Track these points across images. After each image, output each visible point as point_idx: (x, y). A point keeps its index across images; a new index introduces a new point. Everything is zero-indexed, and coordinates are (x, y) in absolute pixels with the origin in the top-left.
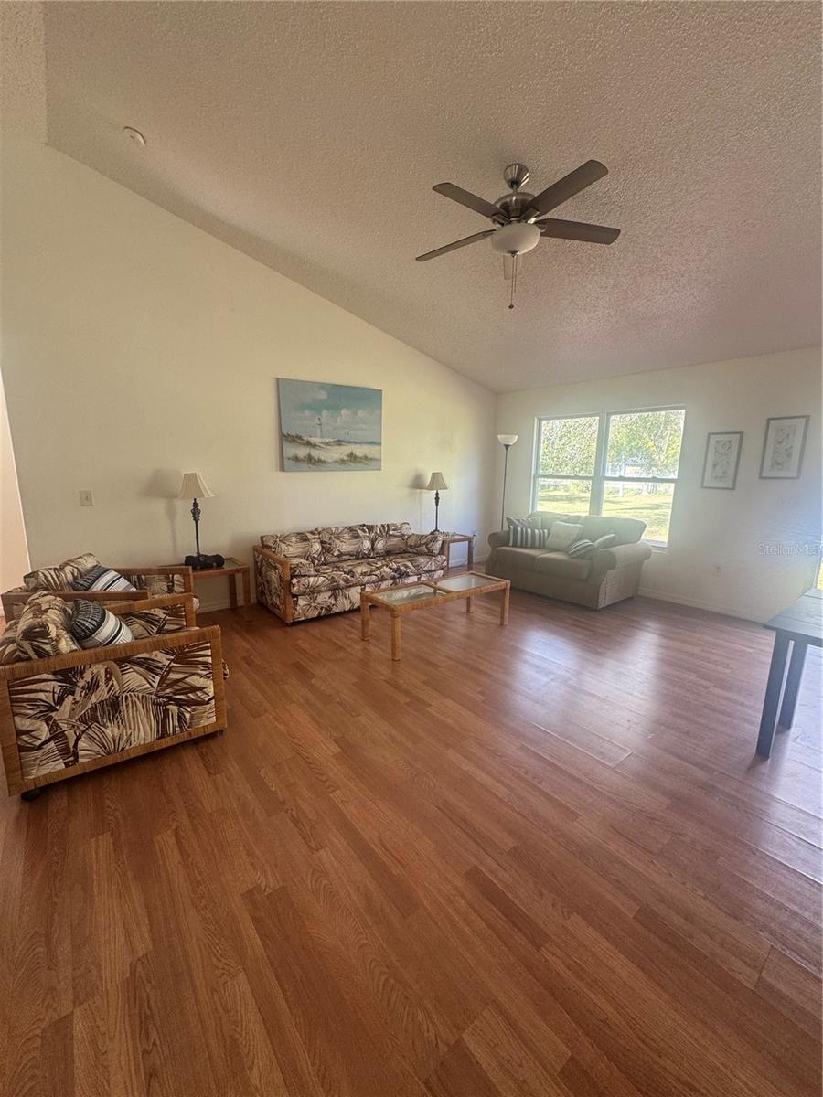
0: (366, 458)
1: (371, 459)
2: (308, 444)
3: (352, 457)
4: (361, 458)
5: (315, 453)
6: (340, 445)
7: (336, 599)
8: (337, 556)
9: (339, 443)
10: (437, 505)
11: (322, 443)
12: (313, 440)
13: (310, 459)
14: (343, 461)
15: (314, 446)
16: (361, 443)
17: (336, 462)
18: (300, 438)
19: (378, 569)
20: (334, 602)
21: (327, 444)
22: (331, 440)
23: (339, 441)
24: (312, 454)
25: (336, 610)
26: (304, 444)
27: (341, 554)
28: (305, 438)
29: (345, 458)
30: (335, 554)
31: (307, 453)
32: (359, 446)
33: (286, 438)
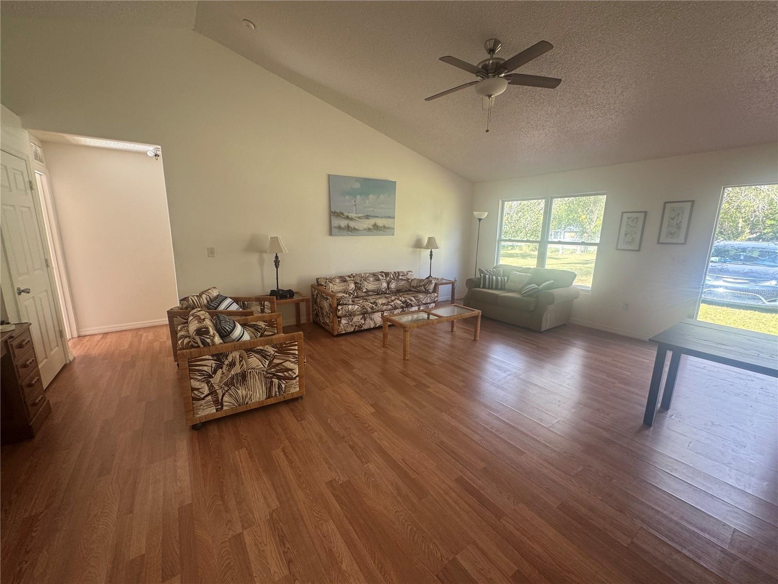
0: (384, 227)
1: (388, 228)
2: (347, 218)
3: (376, 227)
4: (381, 227)
5: (352, 224)
6: (368, 218)
7: (365, 320)
8: (365, 292)
9: (367, 217)
10: (431, 259)
11: (356, 217)
12: (350, 215)
13: (348, 228)
14: (369, 229)
15: (351, 219)
16: (381, 217)
17: (365, 230)
18: (342, 214)
19: (392, 301)
20: (363, 322)
21: (359, 218)
22: (363, 215)
23: (367, 216)
24: (350, 224)
25: (365, 327)
26: (344, 218)
27: (368, 291)
28: (346, 214)
29: (371, 227)
30: (364, 291)
31: (346, 224)
32: (380, 219)
33: (333, 214)
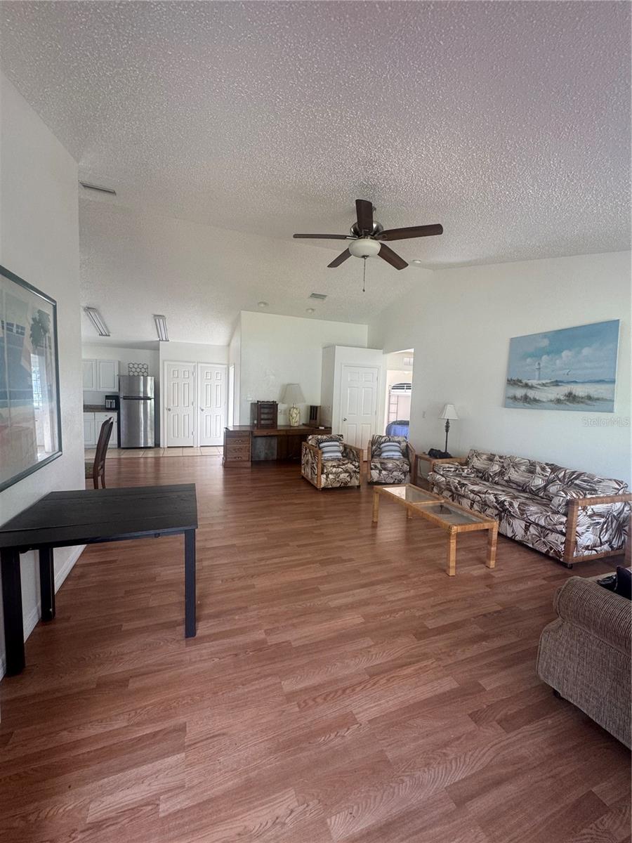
6: (557, 385)
9: (556, 383)
14: (559, 401)
16: (583, 383)
21: (544, 385)
22: (549, 381)
23: (557, 381)
29: (562, 398)
